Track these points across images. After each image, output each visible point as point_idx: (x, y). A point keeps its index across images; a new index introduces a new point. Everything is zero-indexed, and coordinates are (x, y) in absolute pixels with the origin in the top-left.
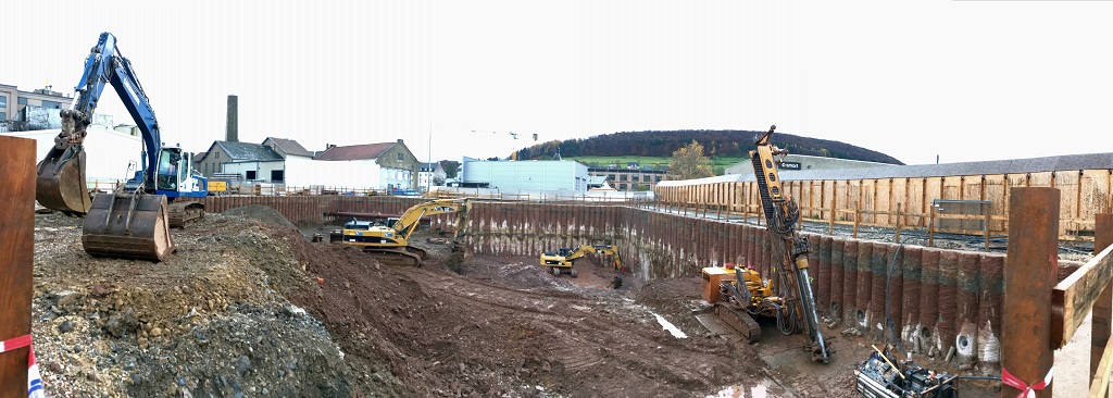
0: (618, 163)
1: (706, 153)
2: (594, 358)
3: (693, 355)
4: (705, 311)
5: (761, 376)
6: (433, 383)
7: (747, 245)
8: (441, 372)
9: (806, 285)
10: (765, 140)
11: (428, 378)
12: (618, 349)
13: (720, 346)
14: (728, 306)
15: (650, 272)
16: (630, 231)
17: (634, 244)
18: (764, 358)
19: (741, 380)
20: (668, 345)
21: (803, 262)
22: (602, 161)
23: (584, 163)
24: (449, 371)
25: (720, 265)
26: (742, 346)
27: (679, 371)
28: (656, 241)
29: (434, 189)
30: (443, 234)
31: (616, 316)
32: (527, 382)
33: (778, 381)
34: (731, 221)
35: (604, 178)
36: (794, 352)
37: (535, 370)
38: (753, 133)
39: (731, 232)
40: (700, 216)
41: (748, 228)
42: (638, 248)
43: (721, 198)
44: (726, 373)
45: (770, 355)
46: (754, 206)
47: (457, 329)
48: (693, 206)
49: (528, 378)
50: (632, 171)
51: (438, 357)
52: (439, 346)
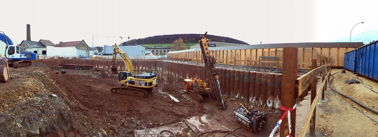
0: (155, 46)
1: (184, 42)
2: (149, 109)
3: (182, 107)
4: (185, 93)
5: (204, 113)
6: (97, 117)
7: (198, 72)
8: (99, 114)
9: (218, 84)
10: (204, 37)
11: (96, 116)
12: (158, 106)
13: (190, 104)
14: (192, 91)
15: (167, 81)
16: (160, 68)
17: (161, 73)
18: (205, 108)
19: (197, 114)
20: (173, 104)
21: (217, 77)
22: (150, 46)
23: (144, 46)
24: (102, 114)
25: (190, 78)
26: (198, 104)
27: (177, 112)
28: (168, 71)
29: (95, 56)
30: (98, 71)
31: (156, 96)
32: (129, 117)
33: (209, 115)
34: (193, 64)
35: (151, 51)
36: (214, 106)
37: (131, 113)
38: (200, 35)
39: (193, 68)
40: (183, 63)
41: (198, 66)
42: (162, 74)
43: (189, 57)
44: (192, 112)
45: (206, 107)
46: (200, 59)
47: (104, 101)
48: (180, 59)
49: (129, 115)
50: (159, 49)
51: (98, 110)
52: (98, 106)
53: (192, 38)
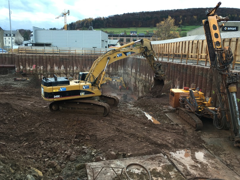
0: (125, 32)
3: (164, 133)
4: (171, 111)
5: (201, 148)
7: (197, 78)
8: (28, 147)
10: (213, 12)
12: (125, 128)
13: (178, 129)
14: (183, 109)
15: (142, 92)
16: (132, 70)
17: (134, 77)
18: (203, 139)
19: (189, 148)
20: (150, 127)
21: (233, 88)
22: (116, 31)
23: (106, 32)
25: (181, 88)
26: (191, 131)
28: (146, 75)
29: (16, 47)
31: (124, 113)
32: (78, 145)
33: (211, 152)
34: (188, 64)
35: (117, 40)
37: (82, 139)
39: (188, 70)
40: (170, 61)
41: (198, 68)
42: (136, 79)
43: (184, 51)
44: (180, 143)
45: (206, 138)
46: (204, 54)
48: (166, 55)
49: (78, 143)
50: (133, 36)
51: (26, 141)
52: (27, 135)
53: (192, 16)
